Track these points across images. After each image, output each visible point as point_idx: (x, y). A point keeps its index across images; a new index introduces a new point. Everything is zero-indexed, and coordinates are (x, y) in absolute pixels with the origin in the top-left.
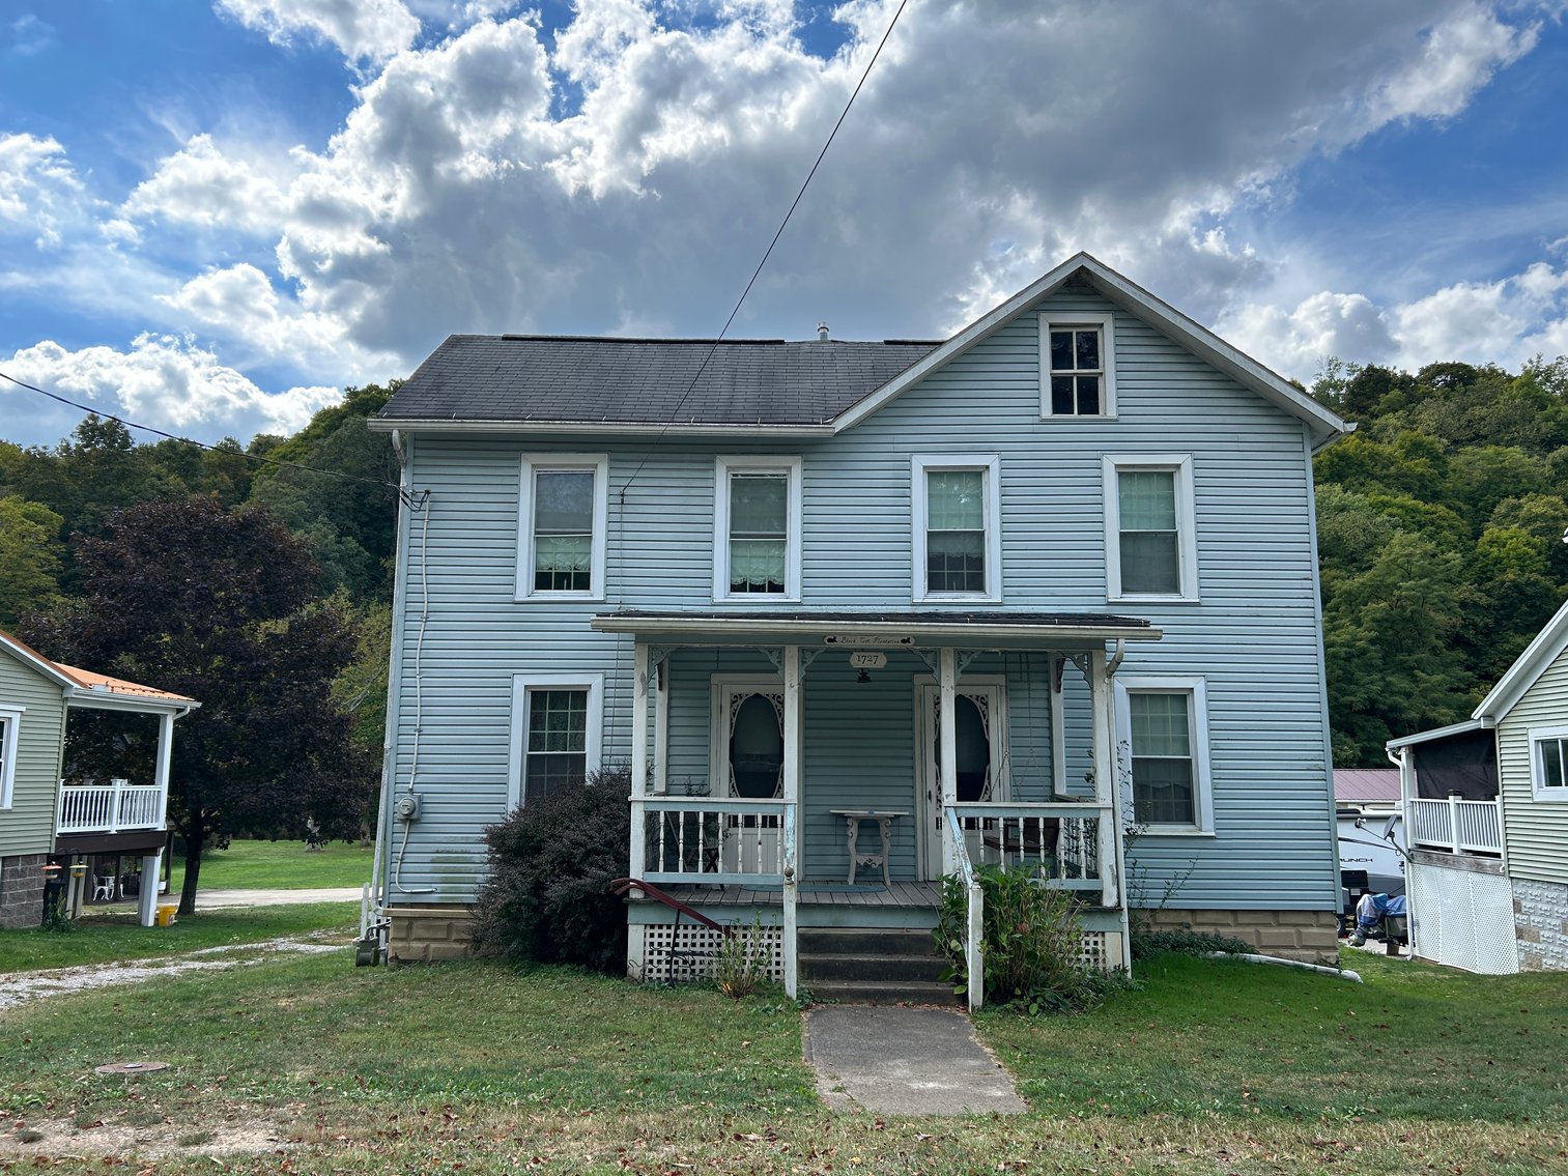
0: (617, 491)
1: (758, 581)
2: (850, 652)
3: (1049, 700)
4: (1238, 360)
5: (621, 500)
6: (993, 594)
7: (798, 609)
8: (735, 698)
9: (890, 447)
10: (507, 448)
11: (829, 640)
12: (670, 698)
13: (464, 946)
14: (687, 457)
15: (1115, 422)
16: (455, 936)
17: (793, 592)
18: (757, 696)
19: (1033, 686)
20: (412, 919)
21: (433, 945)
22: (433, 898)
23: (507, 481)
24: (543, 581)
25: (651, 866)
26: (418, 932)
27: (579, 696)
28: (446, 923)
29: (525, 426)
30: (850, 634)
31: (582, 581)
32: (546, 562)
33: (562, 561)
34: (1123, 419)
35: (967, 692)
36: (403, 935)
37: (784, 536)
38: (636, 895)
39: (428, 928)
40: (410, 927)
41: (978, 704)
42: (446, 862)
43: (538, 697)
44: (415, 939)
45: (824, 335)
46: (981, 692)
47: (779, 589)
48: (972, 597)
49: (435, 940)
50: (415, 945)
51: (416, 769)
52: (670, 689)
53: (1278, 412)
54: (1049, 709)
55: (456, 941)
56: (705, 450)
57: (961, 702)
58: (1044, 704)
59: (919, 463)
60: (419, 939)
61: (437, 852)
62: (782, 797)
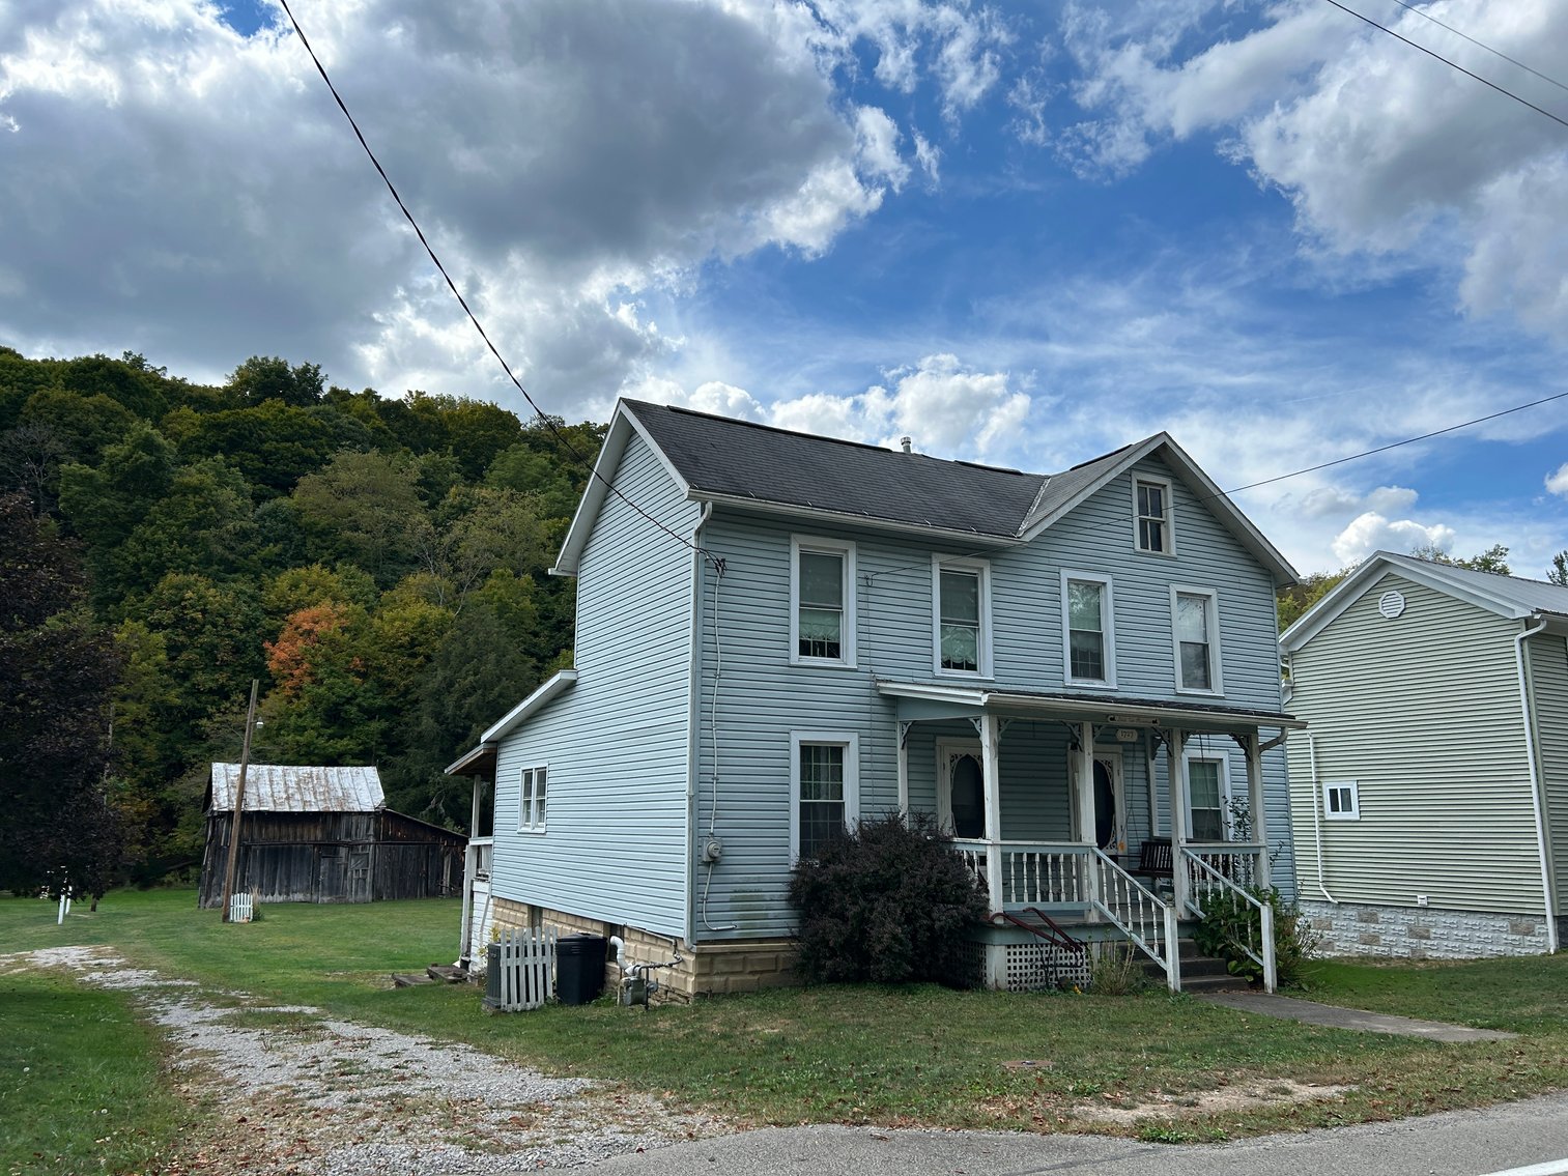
0: (862, 575)
1: (958, 660)
2: (1117, 728)
3: (1146, 765)
4: (1247, 526)
5: (866, 582)
6: (1110, 683)
7: (993, 686)
8: (953, 757)
9: (1046, 561)
10: (780, 527)
11: (1112, 719)
12: (908, 756)
13: (756, 978)
14: (911, 551)
15: (1174, 559)
16: (749, 969)
17: (986, 671)
18: (968, 756)
19: (1137, 754)
20: (713, 955)
21: (732, 978)
22: (734, 935)
23: (781, 557)
24: (805, 648)
25: (1006, 898)
26: (720, 966)
27: (836, 752)
28: (741, 957)
29: (813, 512)
30: (1123, 715)
31: (833, 650)
32: (806, 631)
33: (819, 633)
34: (1181, 558)
35: (1101, 758)
36: (706, 970)
37: (977, 624)
38: (999, 921)
39: (727, 962)
40: (712, 963)
41: (1107, 767)
42: (744, 901)
43: (807, 751)
44: (717, 974)
45: (908, 448)
46: (1108, 757)
47: (973, 667)
48: (1097, 684)
49: (733, 973)
50: (717, 979)
51: (716, 814)
52: (908, 748)
53: (1258, 565)
54: (1147, 772)
55: (751, 973)
56: (922, 547)
57: (1096, 764)
58: (1143, 768)
59: (1066, 574)
60: (723, 974)
61: (735, 892)
62: (1080, 840)
